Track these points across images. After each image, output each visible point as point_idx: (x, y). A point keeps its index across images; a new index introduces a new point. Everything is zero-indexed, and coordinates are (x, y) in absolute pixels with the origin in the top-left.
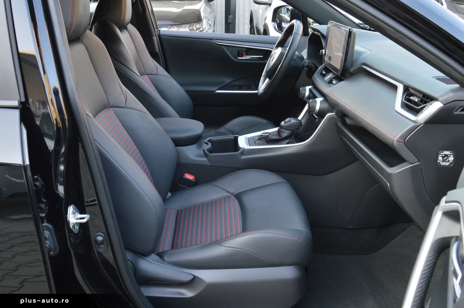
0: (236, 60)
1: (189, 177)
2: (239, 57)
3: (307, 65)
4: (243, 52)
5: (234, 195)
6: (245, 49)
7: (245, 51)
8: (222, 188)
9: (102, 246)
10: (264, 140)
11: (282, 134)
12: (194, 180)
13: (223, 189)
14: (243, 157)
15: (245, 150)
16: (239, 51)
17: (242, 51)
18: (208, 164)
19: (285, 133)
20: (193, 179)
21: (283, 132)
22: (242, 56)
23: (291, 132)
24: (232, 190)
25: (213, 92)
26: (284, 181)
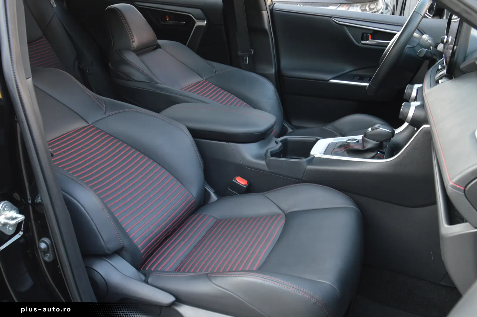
0: (359, 44)
1: (241, 182)
2: (362, 40)
3: (423, 55)
4: (369, 35)
5: (286, 214)
6: (371, 32)
7: (371, 34)
8: (273, 202)
9: (48, 255)
10: (345, 148)
11: (365, 144)
12: (245, 187)
13: (275, 204)
14: (310, 167)
15: (315, 159)
16: (363, 34)
17: (367, 33)
18: (266, 169)
19: (371, 144)
20: (245, 185)
21: (367, 142)
22: (367, 40)
23: (377, 142)
24: (284, 206)
25: (325, 81)
26: (352, 206)
